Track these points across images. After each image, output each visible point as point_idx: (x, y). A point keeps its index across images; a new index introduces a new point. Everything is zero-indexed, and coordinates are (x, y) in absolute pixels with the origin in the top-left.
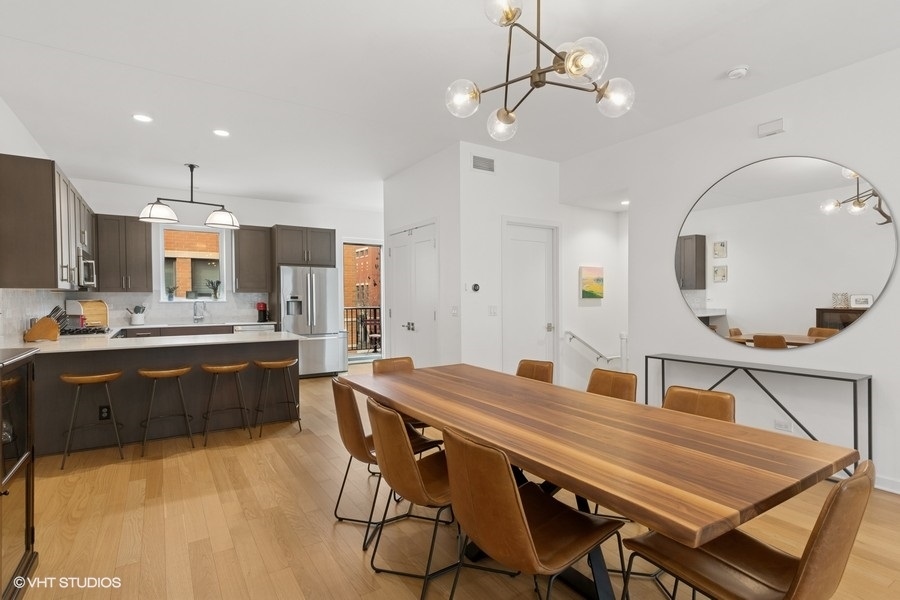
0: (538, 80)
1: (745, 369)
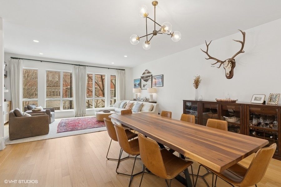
0: (155, 33)
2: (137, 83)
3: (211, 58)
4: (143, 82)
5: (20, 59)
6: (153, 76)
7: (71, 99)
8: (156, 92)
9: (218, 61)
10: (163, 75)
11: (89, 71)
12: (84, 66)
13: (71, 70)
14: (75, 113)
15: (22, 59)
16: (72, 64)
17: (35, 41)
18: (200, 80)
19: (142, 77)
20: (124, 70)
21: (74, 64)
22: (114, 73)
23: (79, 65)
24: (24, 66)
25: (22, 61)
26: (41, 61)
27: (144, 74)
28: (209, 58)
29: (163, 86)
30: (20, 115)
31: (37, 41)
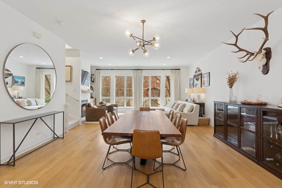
1: (40, 118)
2: (192, 82)
3: (241, 50)
4: (196, 82)
5: (100, 69)
6: (202, 74)
8: (204, 92)
9: (248, 53)
10: (209, 73)
11: (145, 73)
12: (141, 69)
13: (131, 74)
15: (101, 69)
16: (132, 69)
17: (100, 58)
18: (237, 77)
19: (195, 76)
20: (180, 69)
22: (169, 73)
23: (138, 70)
24: (103, 74)
25: (101, 70)
26: (112, 70)
27: (196, 72)
28: (238, 50)
29: (209, 85)
30: (91, 107)
31: (102, 58)
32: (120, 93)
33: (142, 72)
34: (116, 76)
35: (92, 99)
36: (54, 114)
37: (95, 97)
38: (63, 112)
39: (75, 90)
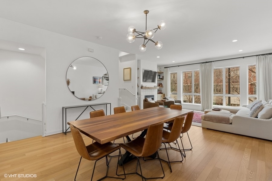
1: (90, 106)
7: (198, 94)
11: (215, 66)
12: (210, 62)
13: (198, 68)
14: (201, 107)
15: (169, 67)
16: (199, 63)
17: (157, 57)
21: (201, 63)
23: (206, 62)
24: (170, 71)
26: (179, 66)
31: (159, 57)
32: (187, 89)
33: (211, 65)
34: (184, 72)
35: (160, 95)
36: (106, 104)
37: (163, 93)
38: (110, 104)
39: (133, 86)
